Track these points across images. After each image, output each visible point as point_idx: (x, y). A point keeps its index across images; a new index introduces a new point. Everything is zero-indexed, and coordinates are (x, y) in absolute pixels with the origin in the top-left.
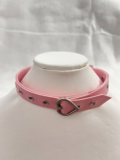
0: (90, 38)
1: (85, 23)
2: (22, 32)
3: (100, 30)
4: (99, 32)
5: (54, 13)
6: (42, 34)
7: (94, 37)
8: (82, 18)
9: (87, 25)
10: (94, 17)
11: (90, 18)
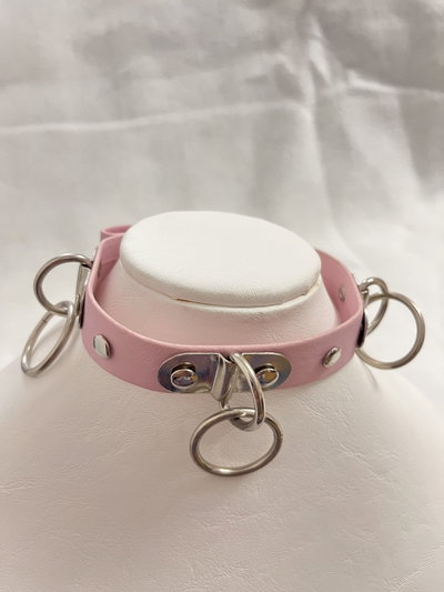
0: (306, 114)
1: (283, 58)
2: (53, 127)
3: (346, 79)
4: (341, 86)
5: (161, 42)
6: (124, 125)
7: (325, 108)
8: (272, 43)
9: (291, 68)
10: (316, 30)
11: (303, 36)
